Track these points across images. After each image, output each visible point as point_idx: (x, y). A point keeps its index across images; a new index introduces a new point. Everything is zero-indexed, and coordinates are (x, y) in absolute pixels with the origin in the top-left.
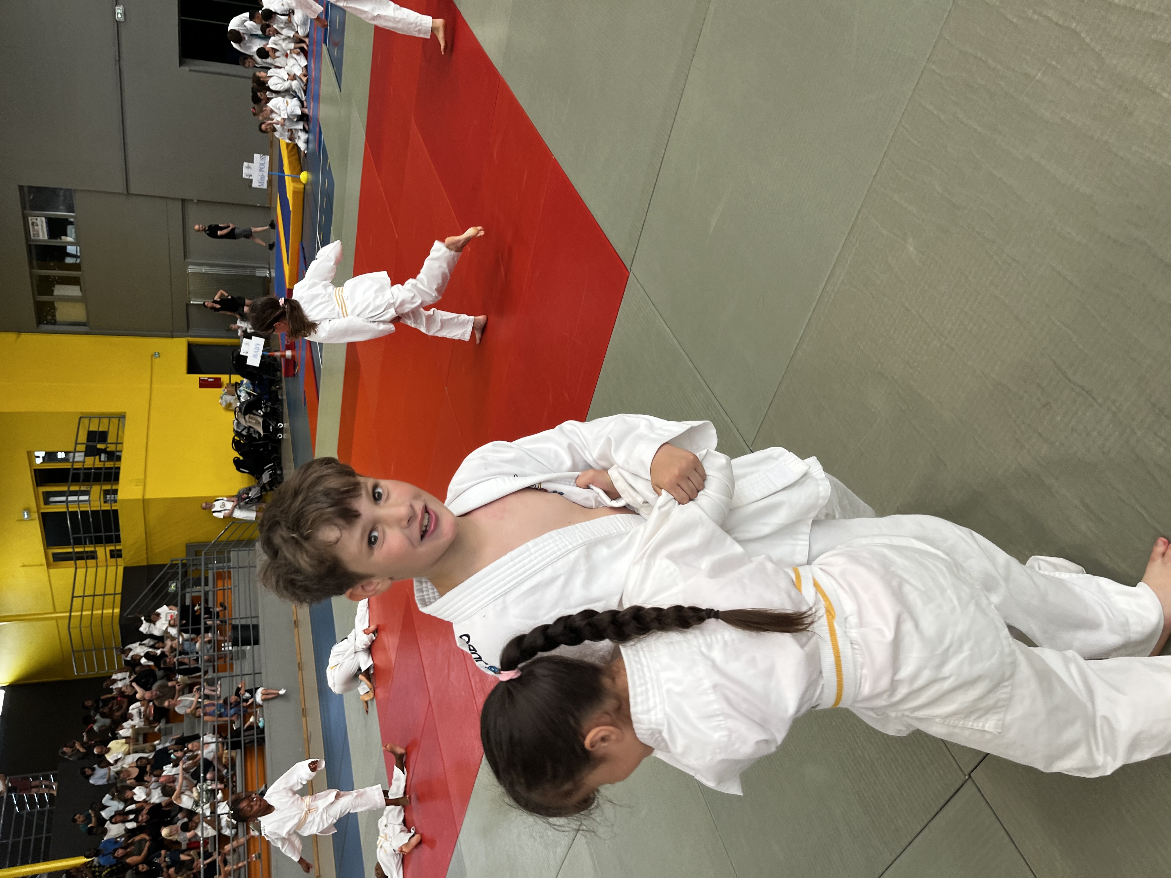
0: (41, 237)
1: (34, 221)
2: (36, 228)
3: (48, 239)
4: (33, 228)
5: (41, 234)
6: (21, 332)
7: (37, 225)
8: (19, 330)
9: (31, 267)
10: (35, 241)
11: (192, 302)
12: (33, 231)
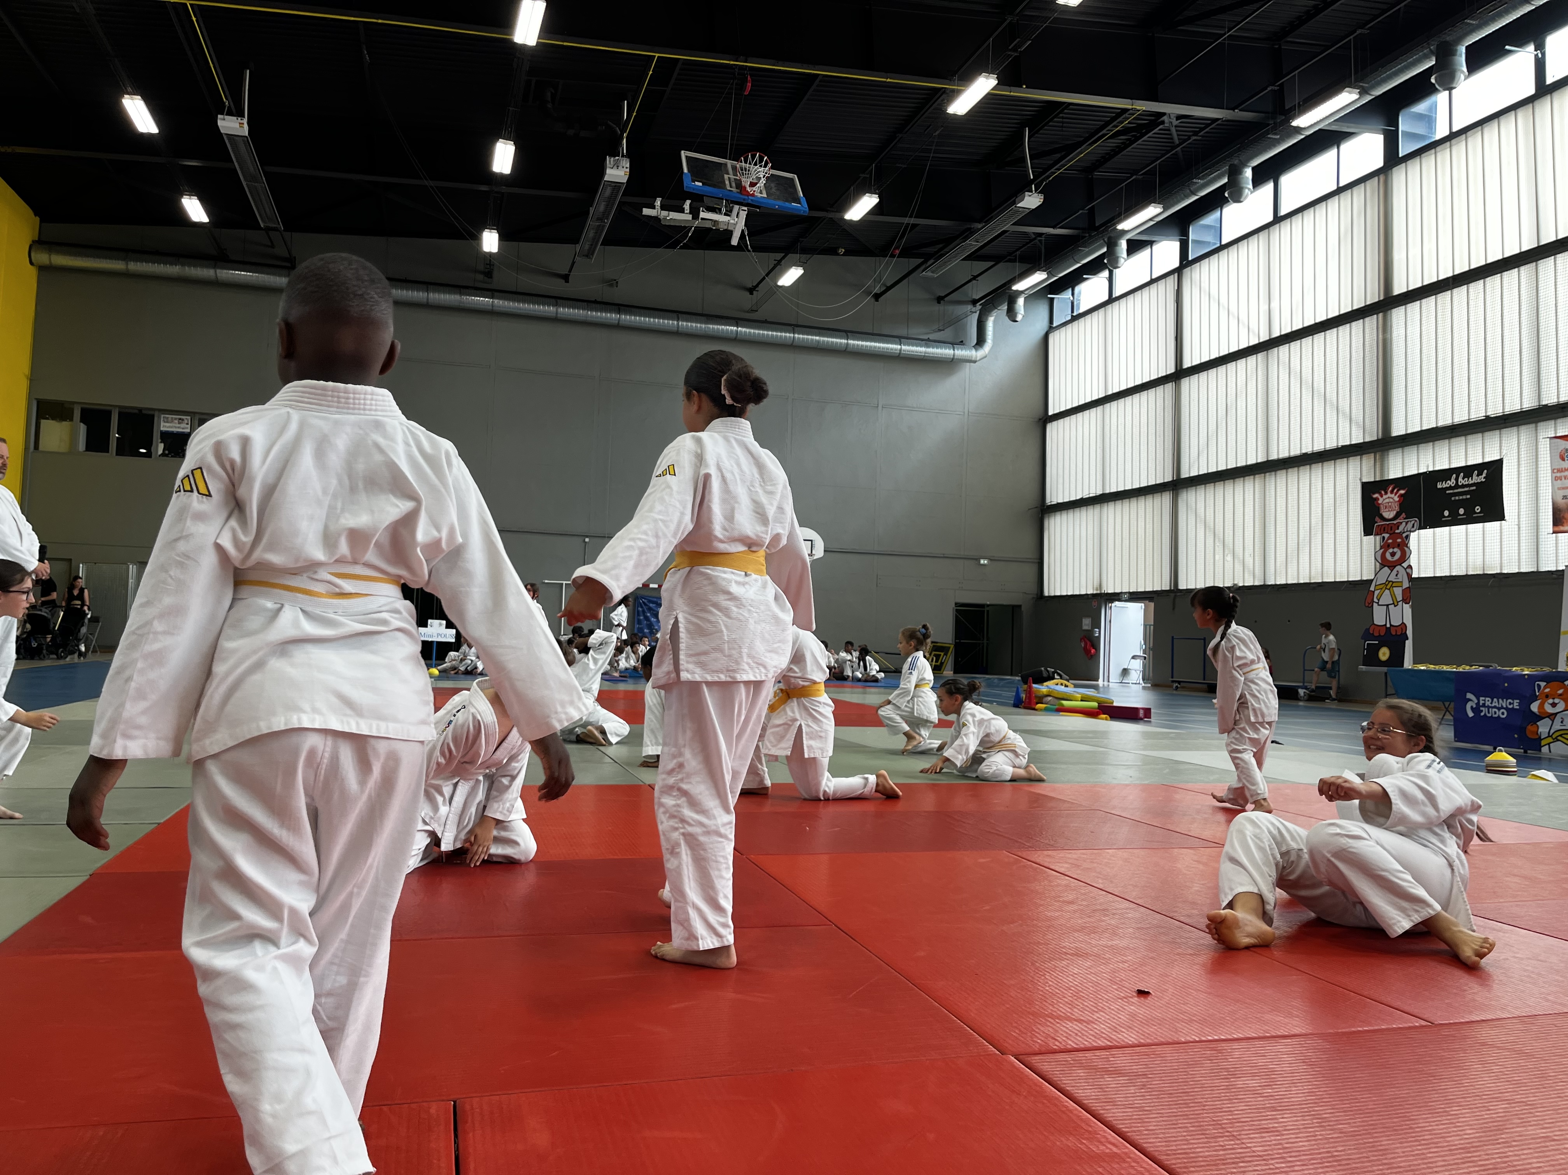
0: (162, 424)
1: (186, 422)
2: (177, 421)
3: (161, 431)
4: (176, 419)
5: (167, 424)
6: (31, 380)
7: (179, 423)
8: (34, 379)
9: (120, 407)
10: (159, 418)
11: (81, 565)
12: (172, 418)
